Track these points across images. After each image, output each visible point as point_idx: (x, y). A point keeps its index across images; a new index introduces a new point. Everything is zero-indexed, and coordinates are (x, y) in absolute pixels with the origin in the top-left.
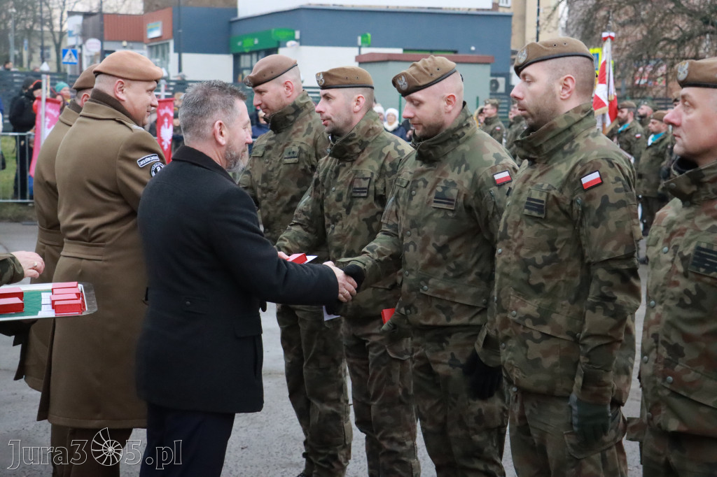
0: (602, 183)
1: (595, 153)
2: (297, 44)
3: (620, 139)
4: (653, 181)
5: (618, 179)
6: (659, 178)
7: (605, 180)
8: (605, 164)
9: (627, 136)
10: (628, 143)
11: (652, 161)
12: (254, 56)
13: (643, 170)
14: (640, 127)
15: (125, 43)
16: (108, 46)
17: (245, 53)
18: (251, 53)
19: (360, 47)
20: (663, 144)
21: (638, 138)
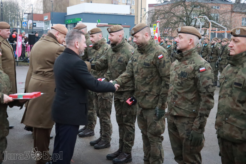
0: (163, 57)
1: (160, 50)
2: (82, 22)
5: (166, 56)
7: (164, 56)
8: (163, 52)
11: (168, 52)
12: (71, 25)
14: (166, 44)
15: (38, 21)
16: (34, 22)
17: (69, 24)
18: (70, 24)
19: (97, 23)
20: (171, 48)
21: (165, 47)
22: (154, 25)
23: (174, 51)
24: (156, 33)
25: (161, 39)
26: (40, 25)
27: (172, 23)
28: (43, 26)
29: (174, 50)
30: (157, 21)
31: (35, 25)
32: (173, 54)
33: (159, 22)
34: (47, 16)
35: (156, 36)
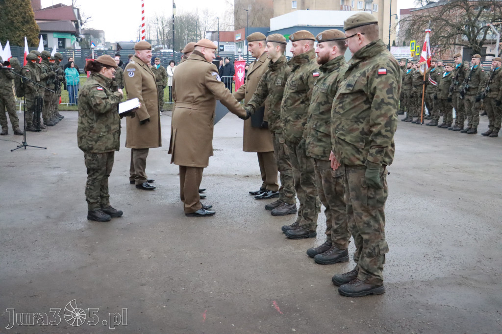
3: (431, 75)
4: (446, 92)
6: (449, 91)
9: (434, 74)
10: (434, 77)
11: (445, 84)
13: (441, 88)
14: (440, 70)
15: (227, 43)
16: (221, 44)
20: (450, 76)
21: (439, 75)
22: (412, 42)
23: (455, 83)
24: (424, 51)
25: (431, 62)
26: (229, 48)
27: (444, 37)
28: (235, 51)
29: (455, 81)
30: (426, 30)
31: (222, 48)
32: (453, 88)
33: (429, 32)
34: (240, 35)
35: (424, 57)
